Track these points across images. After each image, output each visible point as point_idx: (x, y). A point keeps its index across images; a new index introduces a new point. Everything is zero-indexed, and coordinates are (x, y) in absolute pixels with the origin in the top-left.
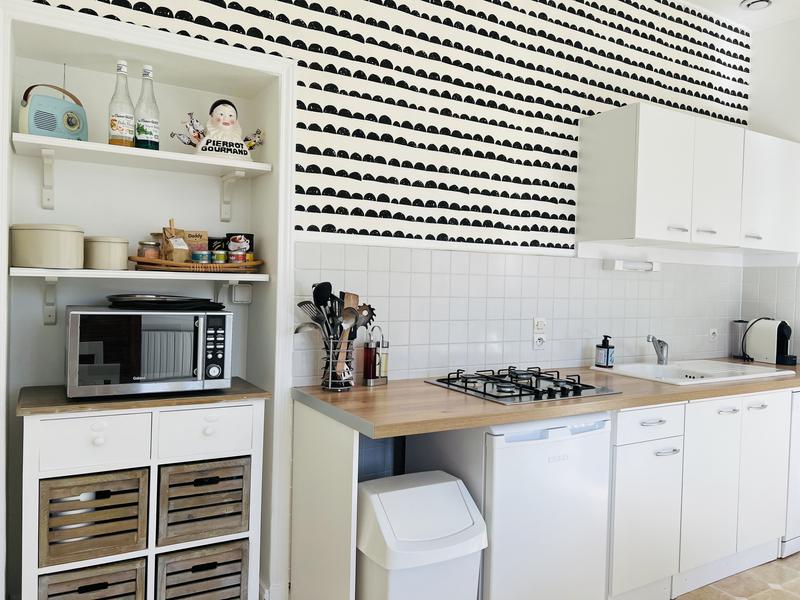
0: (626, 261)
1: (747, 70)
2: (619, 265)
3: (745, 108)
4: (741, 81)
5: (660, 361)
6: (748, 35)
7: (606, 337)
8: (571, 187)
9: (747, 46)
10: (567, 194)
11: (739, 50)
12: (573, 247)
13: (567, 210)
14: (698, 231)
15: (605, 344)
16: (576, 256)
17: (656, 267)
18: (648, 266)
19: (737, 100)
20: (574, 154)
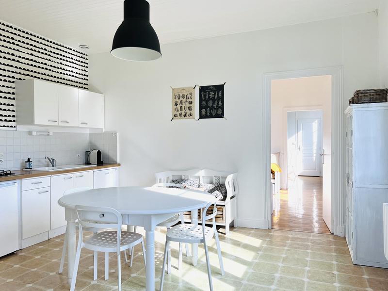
0: (37, 132)
1: (87, 67)
2: (34, 133)
3: (87, 80)
4: (85, 70)
5: (53, 166)
6: (87, 55)
7: (29, 158)
8: (13, 105)
9: (87, 59)
10: (11, 108)
11: (84, 60)
12: (15, 127)
13: (12, 114)
14: (61, 121)
15: (29, 161)
16: (16, 130)
17: (51, 134)
18: (48, 133)
19: (84, 77)
20: (13, 93)
